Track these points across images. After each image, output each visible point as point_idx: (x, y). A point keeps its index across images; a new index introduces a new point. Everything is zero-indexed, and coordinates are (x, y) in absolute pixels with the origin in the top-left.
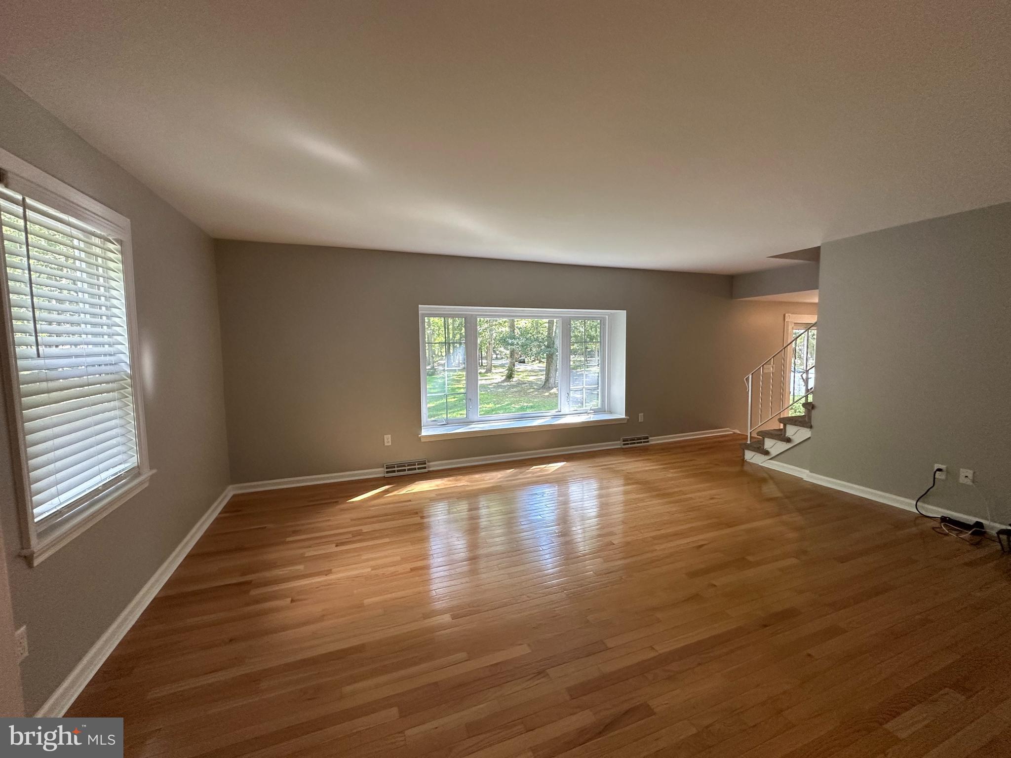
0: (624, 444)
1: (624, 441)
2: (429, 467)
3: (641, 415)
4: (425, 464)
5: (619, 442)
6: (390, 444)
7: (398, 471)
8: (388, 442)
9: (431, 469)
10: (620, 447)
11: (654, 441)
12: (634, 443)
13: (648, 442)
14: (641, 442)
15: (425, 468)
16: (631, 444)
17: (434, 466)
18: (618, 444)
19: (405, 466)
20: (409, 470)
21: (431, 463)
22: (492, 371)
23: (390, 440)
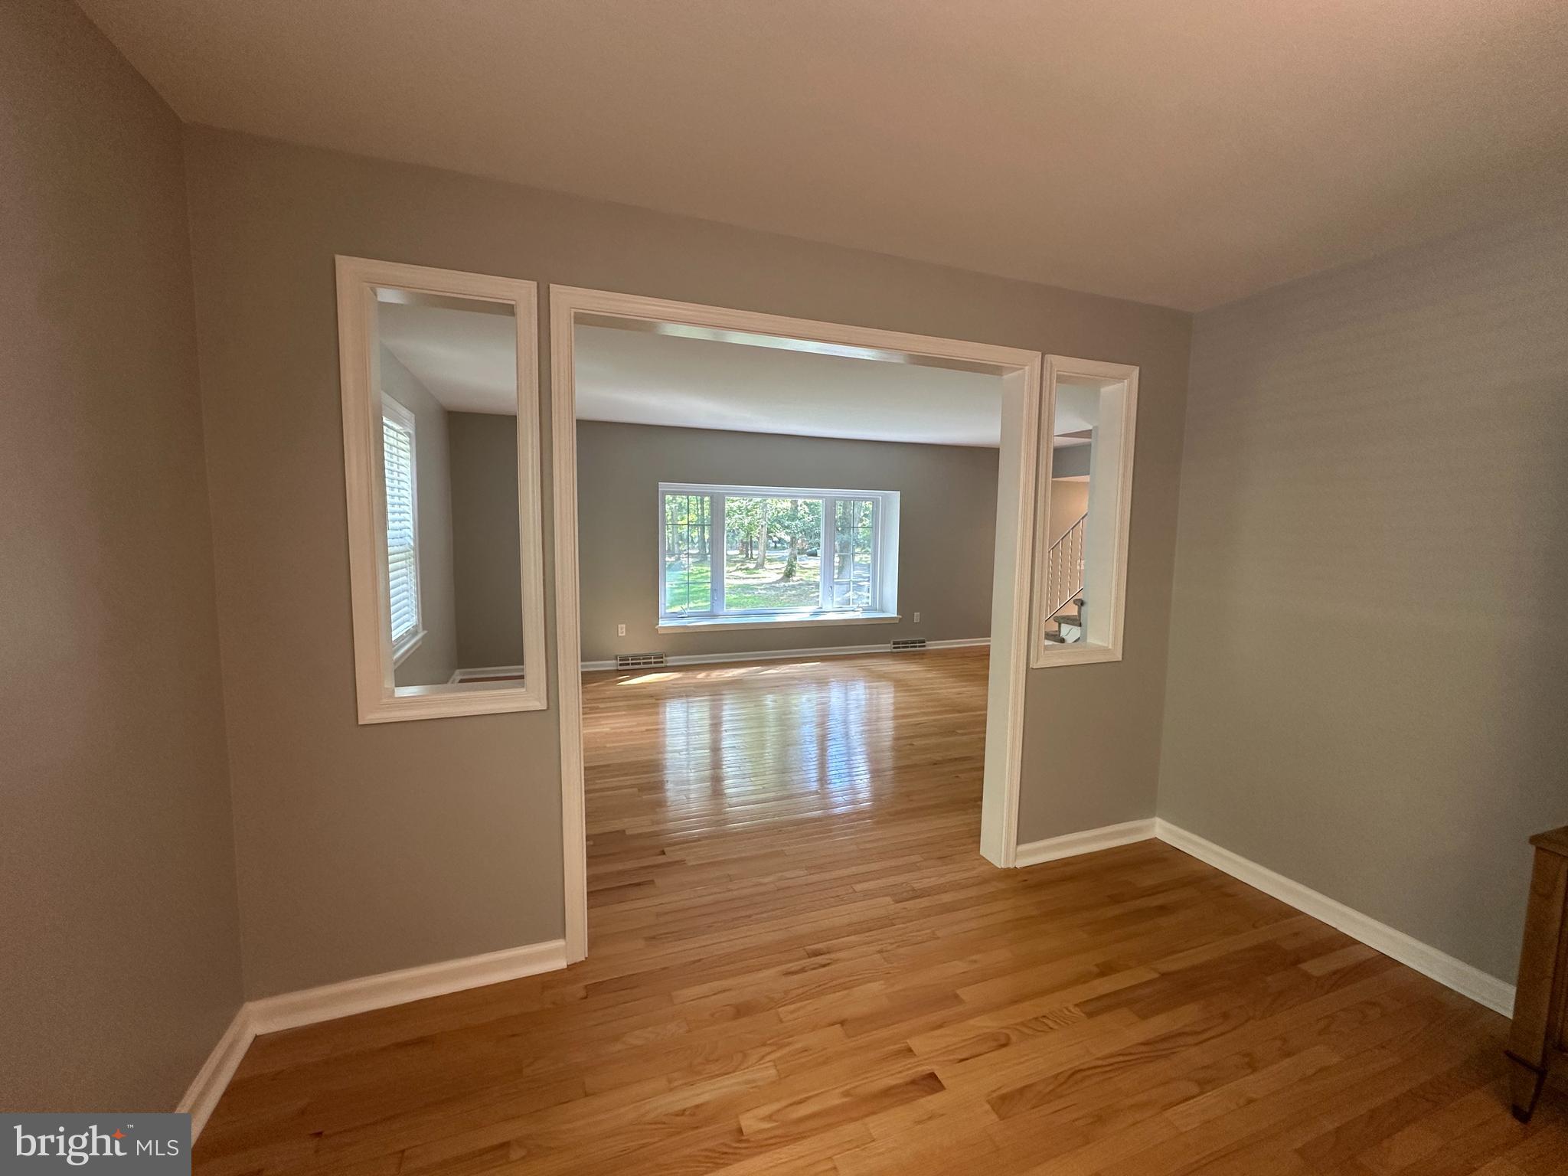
0: (894, 648)
1: (894, 644)
2: (667, 662)
3: (917, 614)
4: (662, 658)
5: (889, 645)
6: (624, 634)
7: (632, 664)
8: (622, 633)
9: (668, 664)
10: (889, 650)
11: (933, 645)
12: (908, 647)
13: (924, 646)
14: (916, 647)
15: (662, 662)
16: (904, 647)
17: (671, 661)
18: (888, 648)
19: (640, 659)
20: (644, 663)
21: (668, 658)
22: (765, 566)
23: (624, 630)
